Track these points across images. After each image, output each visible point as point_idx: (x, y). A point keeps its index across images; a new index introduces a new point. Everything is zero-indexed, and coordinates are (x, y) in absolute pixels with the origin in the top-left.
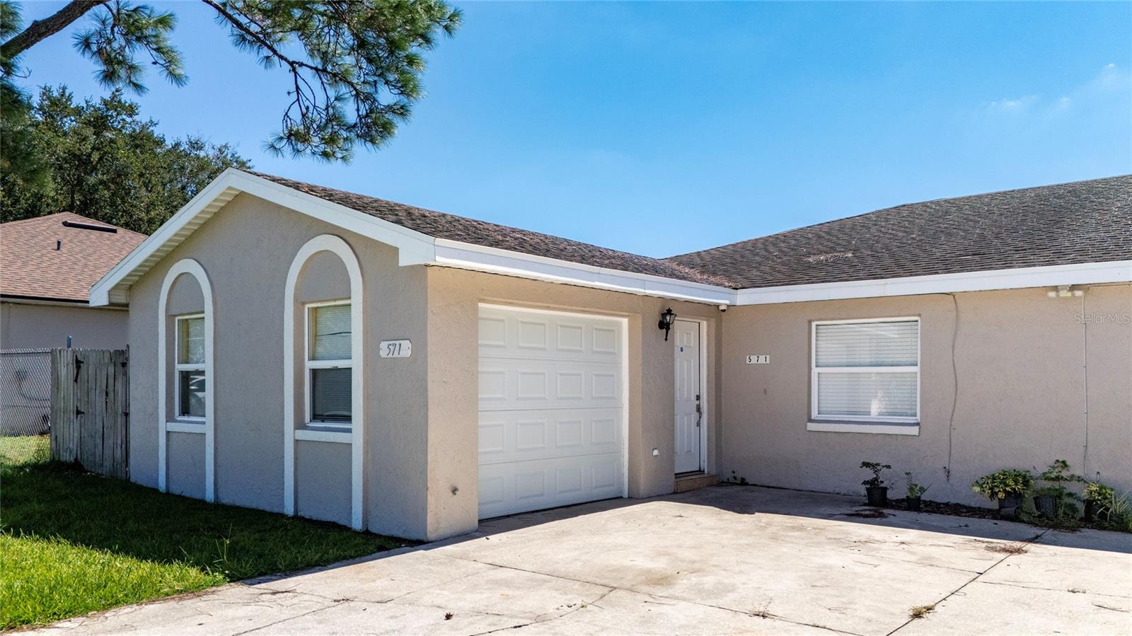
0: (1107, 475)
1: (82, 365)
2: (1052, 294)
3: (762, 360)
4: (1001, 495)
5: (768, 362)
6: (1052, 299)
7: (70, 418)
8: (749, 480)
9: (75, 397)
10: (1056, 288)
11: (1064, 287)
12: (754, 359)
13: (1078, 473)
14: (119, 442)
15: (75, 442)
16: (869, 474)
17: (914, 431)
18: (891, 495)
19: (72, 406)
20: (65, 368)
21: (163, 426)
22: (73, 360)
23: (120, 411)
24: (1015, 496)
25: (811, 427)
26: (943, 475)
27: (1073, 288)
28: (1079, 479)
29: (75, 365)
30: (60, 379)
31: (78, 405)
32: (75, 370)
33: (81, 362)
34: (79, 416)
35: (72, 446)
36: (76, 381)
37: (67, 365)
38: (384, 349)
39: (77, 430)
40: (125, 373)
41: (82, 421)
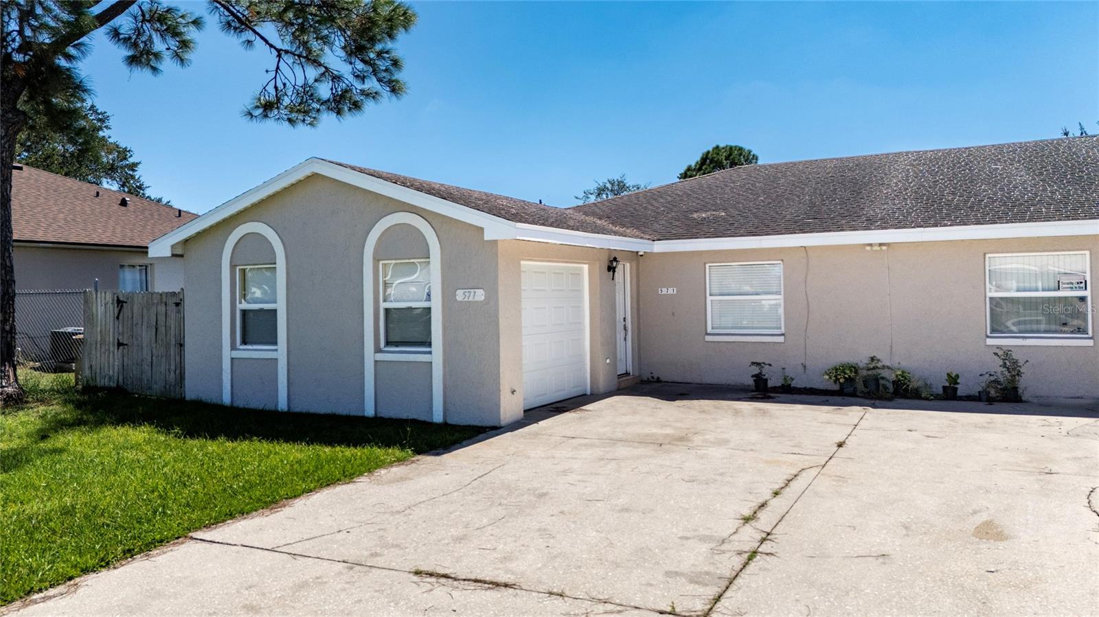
0: (905, 365)
1: (124, 304)
2: (868, 248)
3: (670, 291)
4: (842, 380)
5: (675, 293)
6: (868, 251)
7: (109, 350)
8: (662, 378)
9: (116, 330)
10: (871, 245)
11: (876, 244)
12: (664, 290)
13: (887, 363)
14: (173, 367)
15: (116, 368)
16: (756, 370)
17: (781, 339)
18: (770, 384)
19: (111, 339)
20: (103, 307)
21: (227, 354)
22: (113, 300)
23: (173, 342)
24: (850, 380)
25: (708, 338)
26: (801, 369)
27: (881, 245)
28: (888, 368)
29: (116, 305)
30: (95, 316)
31: (120, 338)
32: (116, 309)
33: (123, 302)
34: (121, 348)
35: (111, 373)
36: (118, 318)
37: (105, 305)
38: (460, 295)
39: (118, 359)
40: (179, 312)
41: (125, 351)
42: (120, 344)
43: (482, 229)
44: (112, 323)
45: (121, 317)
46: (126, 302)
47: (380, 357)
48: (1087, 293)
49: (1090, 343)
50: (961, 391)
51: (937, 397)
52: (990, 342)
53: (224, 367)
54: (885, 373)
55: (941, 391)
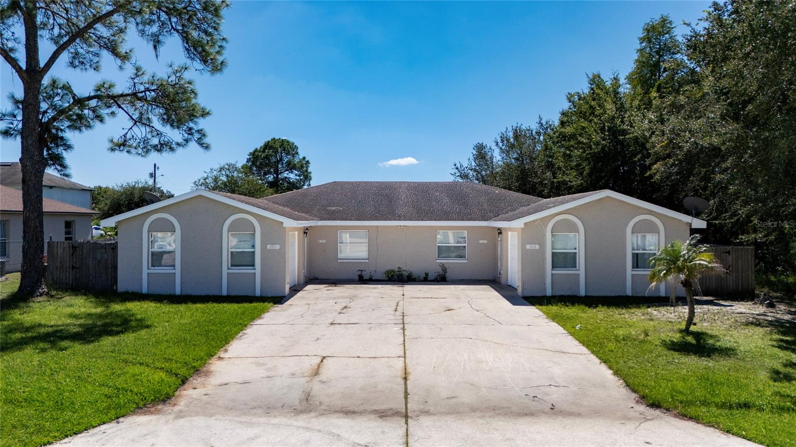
0: (411, 270)
1: (77, 249)
2: (400, 228)
3: (323, 241)
4: (390, 276)
5: (325, 242)
7: (66, 270)
9: (71, 261)
11: (402, 226)
12: (321, 241)
13: (404, 269)
15: (71, 279)
16: (359, 273)
17: (367, 261)
18: (365, 278)
19: (68, 265)
20: (62, 250)
21: (145, 271)
22: (69, 246)
24: (392, 276)
25: (339, 261)
26: (374, 272)
28: (405, 271)
29: (71, 249)
30: (56, 254)
31: (74, 264)
32: (71, 251)
33: (76, 247)
34: (75, 270)
35: (67, 281)
36: (72, 255)
37: (63, 248)
38: (269, 247)
39: (73, 275)
40: (114, 252)
41: (77, 271)
42: (73, 268)
43: (282, 223)
44: (68, 257)
45: (74, 254)
46: (78, 247)
47: (230, 271)
48: (466, 245)
49: (466, 261)
50: (429, 279)
51: (422, 281)
52: (437, 261)
53: (143, 277)
54: (404, 273)
55: (423, 279)
